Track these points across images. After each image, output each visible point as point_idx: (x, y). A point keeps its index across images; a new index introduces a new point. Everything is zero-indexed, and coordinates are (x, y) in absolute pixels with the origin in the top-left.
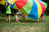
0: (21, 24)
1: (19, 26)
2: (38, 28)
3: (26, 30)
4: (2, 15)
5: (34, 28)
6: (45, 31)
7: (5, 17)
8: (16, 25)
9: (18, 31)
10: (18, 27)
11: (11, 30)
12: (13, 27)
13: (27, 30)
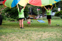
0: (33, 29)
1: (31, 31)
2: (52, 33)
3: (38, 36)
4: (11, 19)
5: (48, 33)
6: (60, 37)
7: (14, 22)
8: (27, 31)
9: (29, 37)
10: (29, 33)
11: (21, 36)
12: (23, 33)
13: (40, 36)
